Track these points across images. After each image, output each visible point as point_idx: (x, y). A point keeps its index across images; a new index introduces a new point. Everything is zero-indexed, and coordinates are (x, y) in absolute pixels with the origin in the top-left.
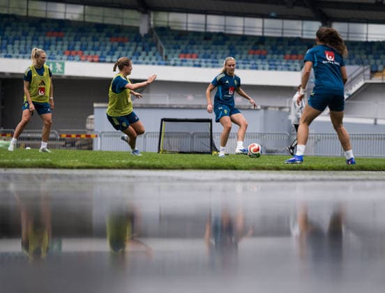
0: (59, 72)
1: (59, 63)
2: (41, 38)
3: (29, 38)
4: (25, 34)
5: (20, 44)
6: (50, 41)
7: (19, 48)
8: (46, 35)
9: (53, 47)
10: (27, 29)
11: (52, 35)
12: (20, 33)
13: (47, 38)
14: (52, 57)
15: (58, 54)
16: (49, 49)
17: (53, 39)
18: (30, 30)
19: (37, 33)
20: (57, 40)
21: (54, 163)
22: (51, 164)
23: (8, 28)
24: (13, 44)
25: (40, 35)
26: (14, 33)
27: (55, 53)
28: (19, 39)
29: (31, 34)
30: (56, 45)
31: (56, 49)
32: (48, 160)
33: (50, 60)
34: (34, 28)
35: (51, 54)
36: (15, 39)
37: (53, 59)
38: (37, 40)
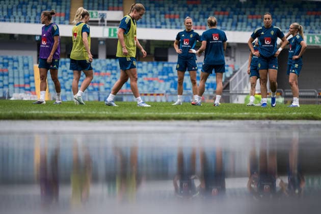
0: (317, 43)
1: (318, 36)
2: (303, 17)
3: (294, 16)
4: (290, 14)
5: (286, 22)
6: (310, 18)
7: (285, 25)
8: (307, 14)
9: (312, 24)
10: (291, 9)
11: (311, 14)
12: (286, 13)
13: (308, 17)
14: (311, 31)
15: (316, 29)
16: (309, 25)
17: (313, 17)
18: (294, 11)
19: (300, 13)
20: (315, 18)
21: (315, 115)
22: (312, 116)
23: (277, 9)
24: (281, 22)
25: (302, 14)
26: (281, 13)
27: (314, 28)
28: (286, 18)
29: (295, 13)
30: (315, 22)
31: (314, 25)
32: (310, 113)
33: (310, 34)
34: (297, 9)
35: (311, 29)
36: (282, 18)
37: (312, 33)
38: (300, 18)
